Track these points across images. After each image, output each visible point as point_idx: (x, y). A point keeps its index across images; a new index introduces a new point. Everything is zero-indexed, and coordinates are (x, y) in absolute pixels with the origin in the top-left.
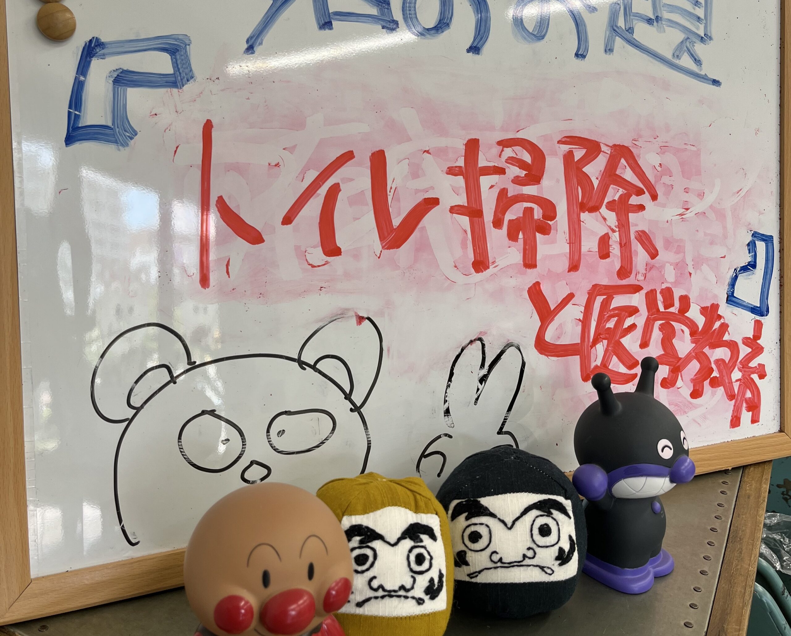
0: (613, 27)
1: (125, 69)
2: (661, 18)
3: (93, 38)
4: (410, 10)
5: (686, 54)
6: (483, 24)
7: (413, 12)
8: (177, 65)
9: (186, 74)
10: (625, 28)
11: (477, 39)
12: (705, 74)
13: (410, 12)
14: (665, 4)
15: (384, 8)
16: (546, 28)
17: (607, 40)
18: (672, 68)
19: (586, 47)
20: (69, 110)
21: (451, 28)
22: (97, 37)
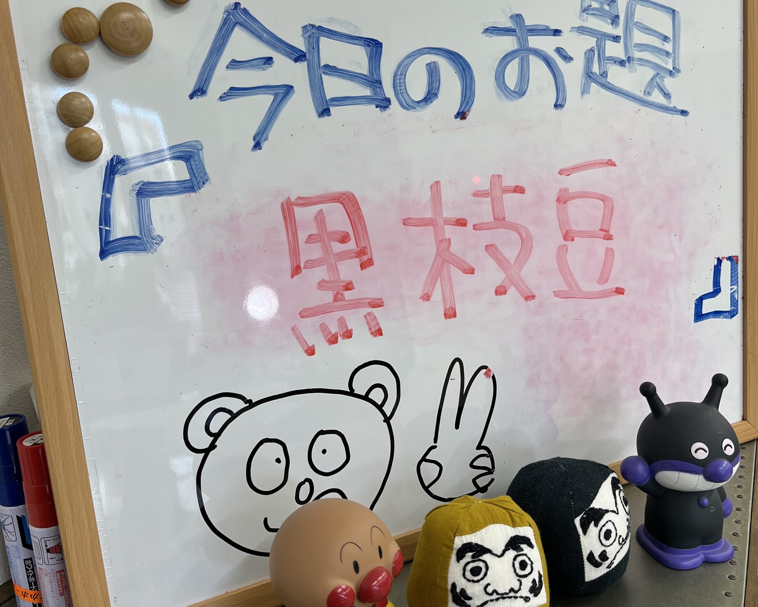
0: (588, 73)
1: (146, 181)
2: (632, 58)
3: (114, 156)
4: (400, 86)
5: (656, 89)
6: (468, 90)
7: (403, 88)
8: (193, 171)
9: (201, 177)
10: (600, 73)
11: (463, 104)
12: (674, 106)
13: (401, 88)
14: (636, 44)
15: (377, 88)
16: (526, 84)
17: (583, 87)
18: (643, 105)
19: (564, 97)
20: (99, 227)
21: (439, 97)
22: (117, 156)
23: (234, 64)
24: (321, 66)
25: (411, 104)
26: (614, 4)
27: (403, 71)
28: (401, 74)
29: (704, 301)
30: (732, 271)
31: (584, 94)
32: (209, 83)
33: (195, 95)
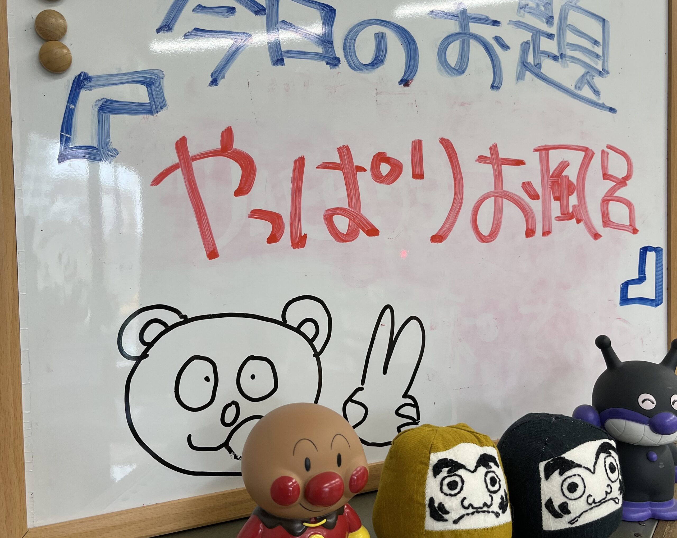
0: (523, 63)
1: (109, 99)
2: (565, 55)
3: (82, 72)
4: (350, 49)
5: (586, 86)
6: (412, 61)
7: (352, 50)
8: (153, 96)
9: (160, 103)
10: (534, 64)
11: (407, 73)
12: (603, 103)
13: (350, 50)
14: (568, 43)
15: (328, 47)
16: (466, 63)
17: (518, 73)
18: (574, 98)
19: (500, 80)
20: (61, 134)
21: (385, 64)
22: (84, 72)
23: (200, 8)
24: (279, 22)
25: (359, 66)
26: (549, 6)
27: (354, 36)
28: (351, 39)
29: (630, 286)
30: (657, 262)
31: (518, 80)
32: (175, 22)
33: (162, 30)
